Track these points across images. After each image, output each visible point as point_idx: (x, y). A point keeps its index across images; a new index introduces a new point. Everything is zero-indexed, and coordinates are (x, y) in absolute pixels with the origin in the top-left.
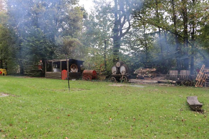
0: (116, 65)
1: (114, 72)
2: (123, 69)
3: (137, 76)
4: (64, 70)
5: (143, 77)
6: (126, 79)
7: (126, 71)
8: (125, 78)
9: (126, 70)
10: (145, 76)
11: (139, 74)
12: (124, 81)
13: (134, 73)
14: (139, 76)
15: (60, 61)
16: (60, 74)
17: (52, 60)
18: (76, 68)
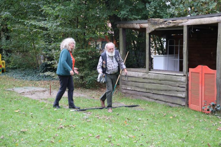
4: (200, 66)
15: (182, 26)
16: (182, 82)
17: (146, 21)
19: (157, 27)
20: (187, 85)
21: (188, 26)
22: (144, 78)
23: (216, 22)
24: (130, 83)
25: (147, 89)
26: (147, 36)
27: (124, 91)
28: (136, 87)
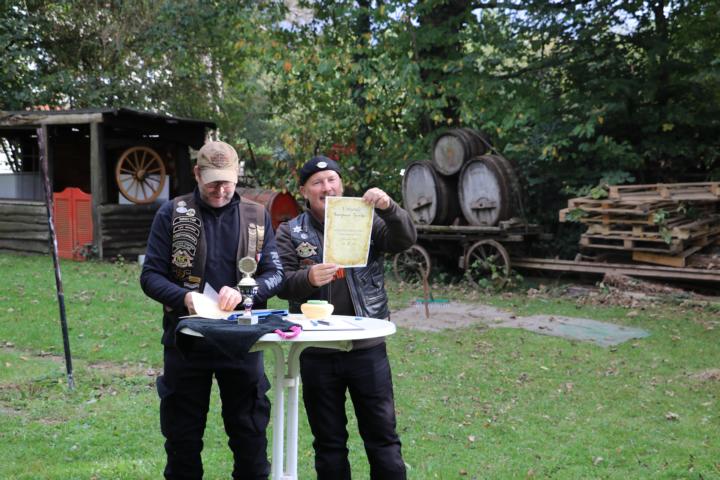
0: (432, 158)
1: (419, 210)
2: (481, 188)
3: (584, 241)
4: (68, 189)
5: (628, 245)
6: (499, 261)
7: (503, 201)
8: (495, 251)
9: (502, 193)
10: (637, 244)
11: (597, 228)
12: (486, 273)
13: (563, 215)
14: (593, 240)
16: (40, 215)
18: (158, 173)
23: (87, 121)
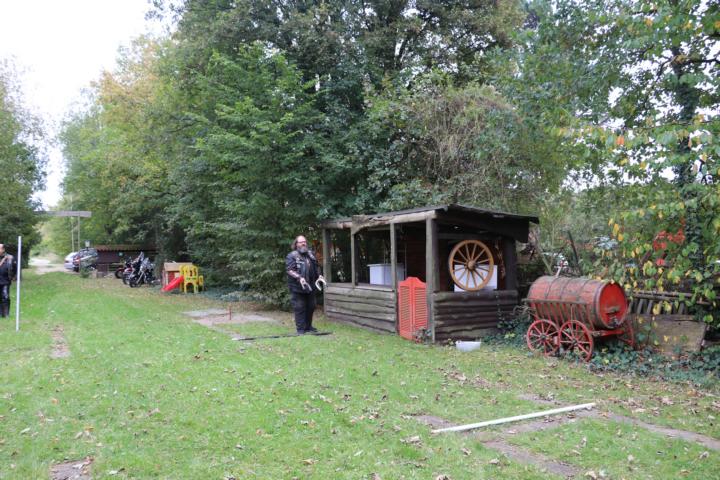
4: (409, 278)
15: (389, 225)
16: (390, 300)
17: (350, 219)
18: (487, 263)
19: (362, 226)
20: (397, 304)
21: (396, 225)
22: (350, 296)
23: (423, 218)
24: (334, 303)
25: (353, 311)
26: (352, 239)
27: (329, 314)
28: (342, 308)
